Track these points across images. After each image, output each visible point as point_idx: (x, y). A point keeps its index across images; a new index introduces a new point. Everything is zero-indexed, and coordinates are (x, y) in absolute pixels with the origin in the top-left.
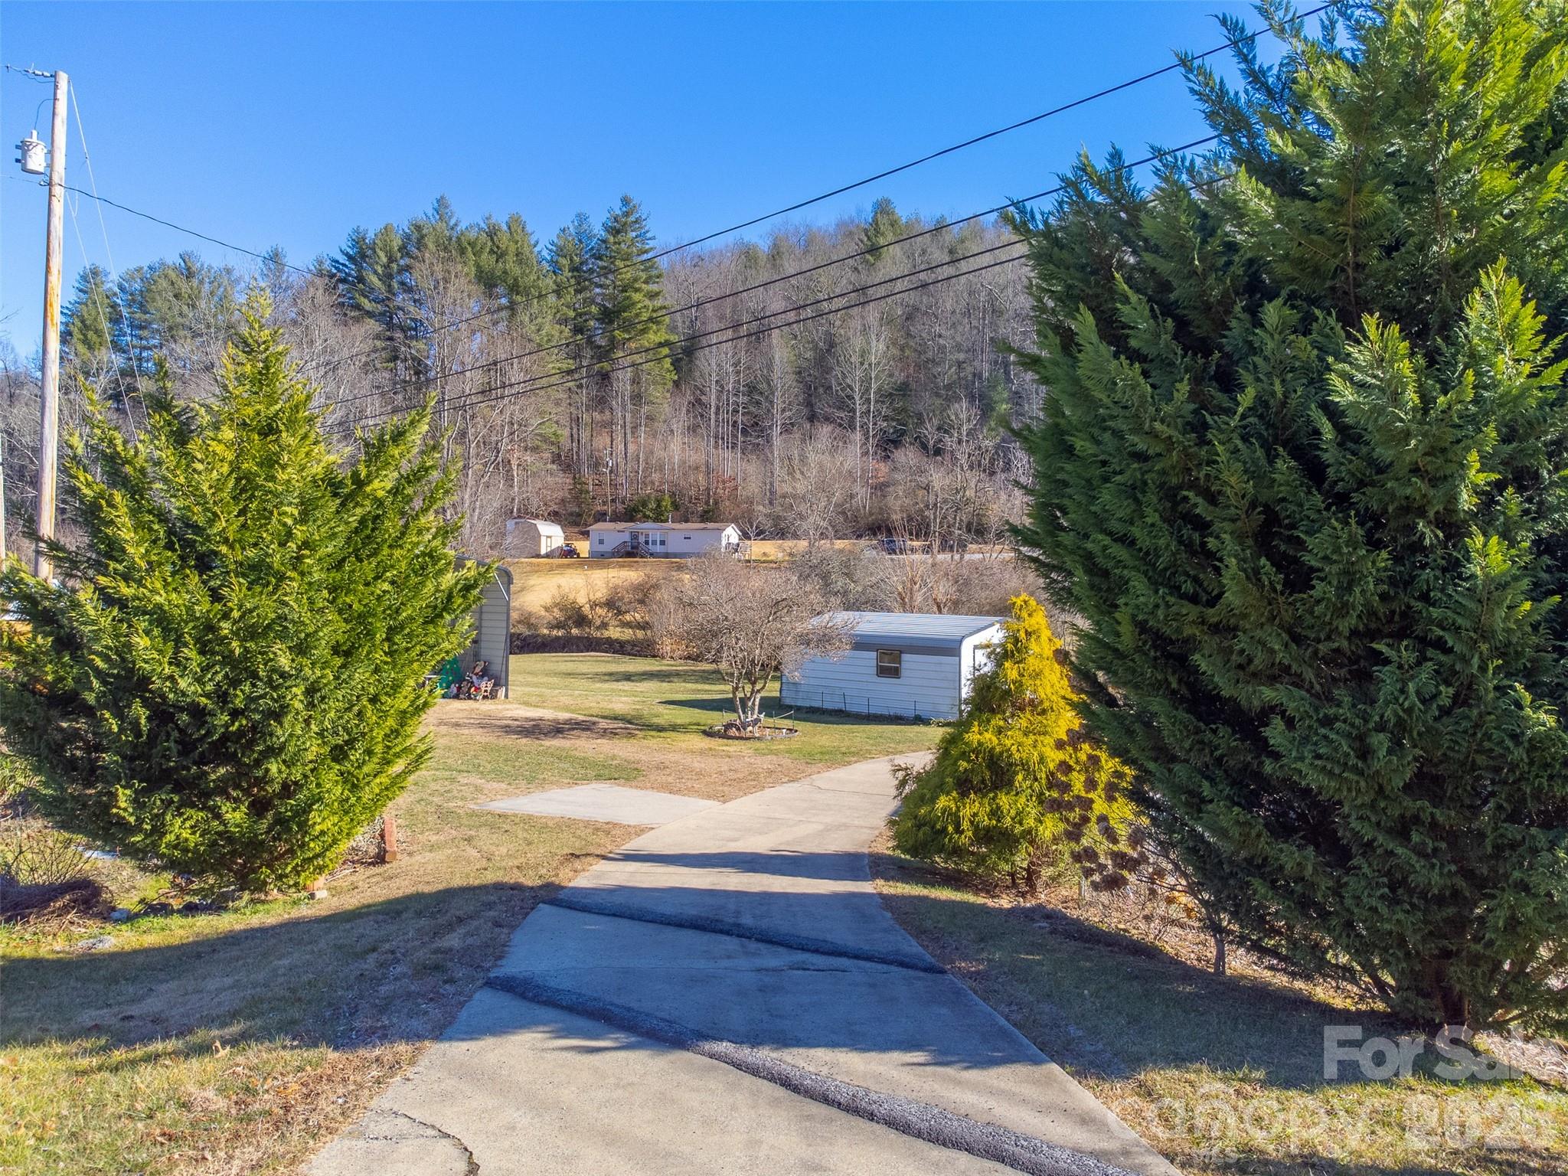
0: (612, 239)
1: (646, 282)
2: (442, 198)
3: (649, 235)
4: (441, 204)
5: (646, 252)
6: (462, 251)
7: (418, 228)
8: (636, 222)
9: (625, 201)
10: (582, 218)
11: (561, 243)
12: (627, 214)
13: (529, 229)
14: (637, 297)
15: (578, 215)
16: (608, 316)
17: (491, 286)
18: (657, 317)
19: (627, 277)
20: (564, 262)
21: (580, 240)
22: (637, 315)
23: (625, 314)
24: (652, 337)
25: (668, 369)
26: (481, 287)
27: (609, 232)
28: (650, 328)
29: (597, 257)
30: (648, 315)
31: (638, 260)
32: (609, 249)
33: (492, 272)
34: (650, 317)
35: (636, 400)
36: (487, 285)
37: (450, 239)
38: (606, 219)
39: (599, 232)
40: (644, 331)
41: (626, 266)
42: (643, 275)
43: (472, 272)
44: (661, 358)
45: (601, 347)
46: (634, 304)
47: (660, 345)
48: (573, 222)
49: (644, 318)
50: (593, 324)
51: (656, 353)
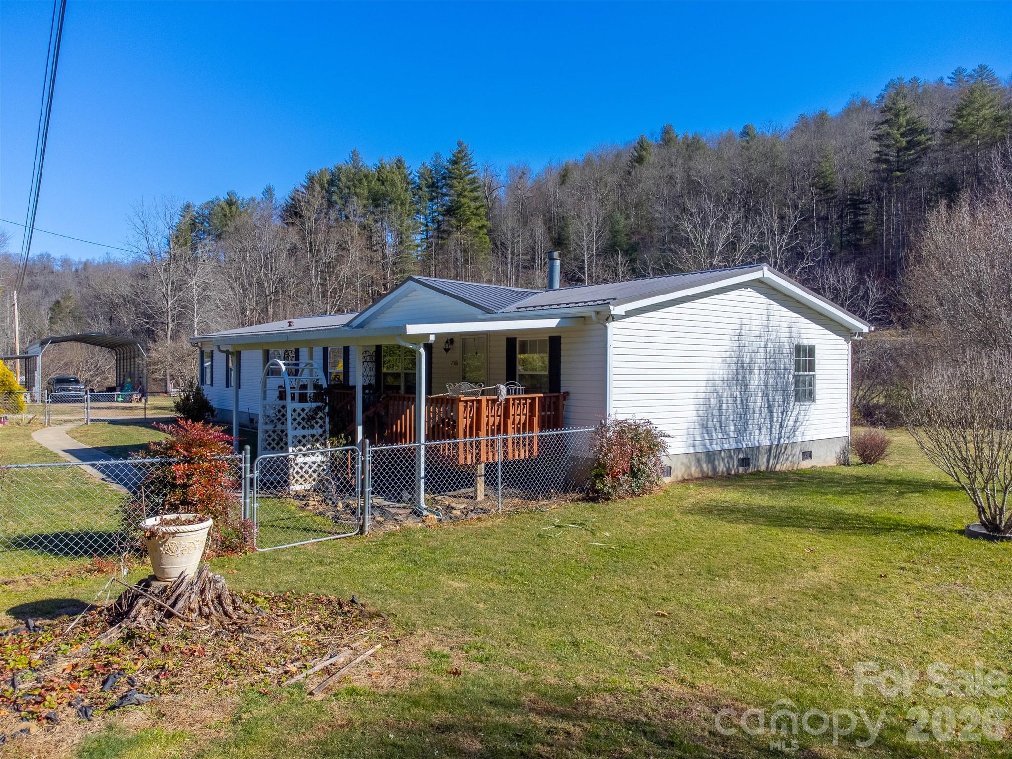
0: (451, 167)
1: (472, 191)
2: (355, 151)
3: (473, 163)
4: (354, 153)
5: (471, 173)
6: (360, 181)
7: (339, 169)
8: (465, 156)
9: (460, 144)
10: (437, 156)
11: (422, 171)
12: (459, 152)
13: (406, 165)
14: (463, 200)
15: (435, 154)
16: (450, 211)
17: (376, 200)
18: (478, 212)
19: (459, 189)
20: (424, 182)
21: (436, 169)
22: (464, 211)
23: (457, 211)
24: (475, 223)
25: (485, 242)
26: (370, 201)
27: (450, 163)
28: (472, 218)
29: (444, 178)
30: (471, 211)
31: (467, 178)
32: (450, 172)
33: (377, 192)
34: (472, 212)
35: (466, 261)
36: (374, 200)
37: (355, 174)
38: (450, 156)
39: (446, 163)
40: (468, 220)
41: (459, 183)
42: (469, 187)
43: (366, 193)
44: (481, 236)
45: (444, 231)
46: (463, 205)
47: (480, 228)
48: (432, 158)
49: (468, 213)
50: (440, 218)
51: (478, 233)
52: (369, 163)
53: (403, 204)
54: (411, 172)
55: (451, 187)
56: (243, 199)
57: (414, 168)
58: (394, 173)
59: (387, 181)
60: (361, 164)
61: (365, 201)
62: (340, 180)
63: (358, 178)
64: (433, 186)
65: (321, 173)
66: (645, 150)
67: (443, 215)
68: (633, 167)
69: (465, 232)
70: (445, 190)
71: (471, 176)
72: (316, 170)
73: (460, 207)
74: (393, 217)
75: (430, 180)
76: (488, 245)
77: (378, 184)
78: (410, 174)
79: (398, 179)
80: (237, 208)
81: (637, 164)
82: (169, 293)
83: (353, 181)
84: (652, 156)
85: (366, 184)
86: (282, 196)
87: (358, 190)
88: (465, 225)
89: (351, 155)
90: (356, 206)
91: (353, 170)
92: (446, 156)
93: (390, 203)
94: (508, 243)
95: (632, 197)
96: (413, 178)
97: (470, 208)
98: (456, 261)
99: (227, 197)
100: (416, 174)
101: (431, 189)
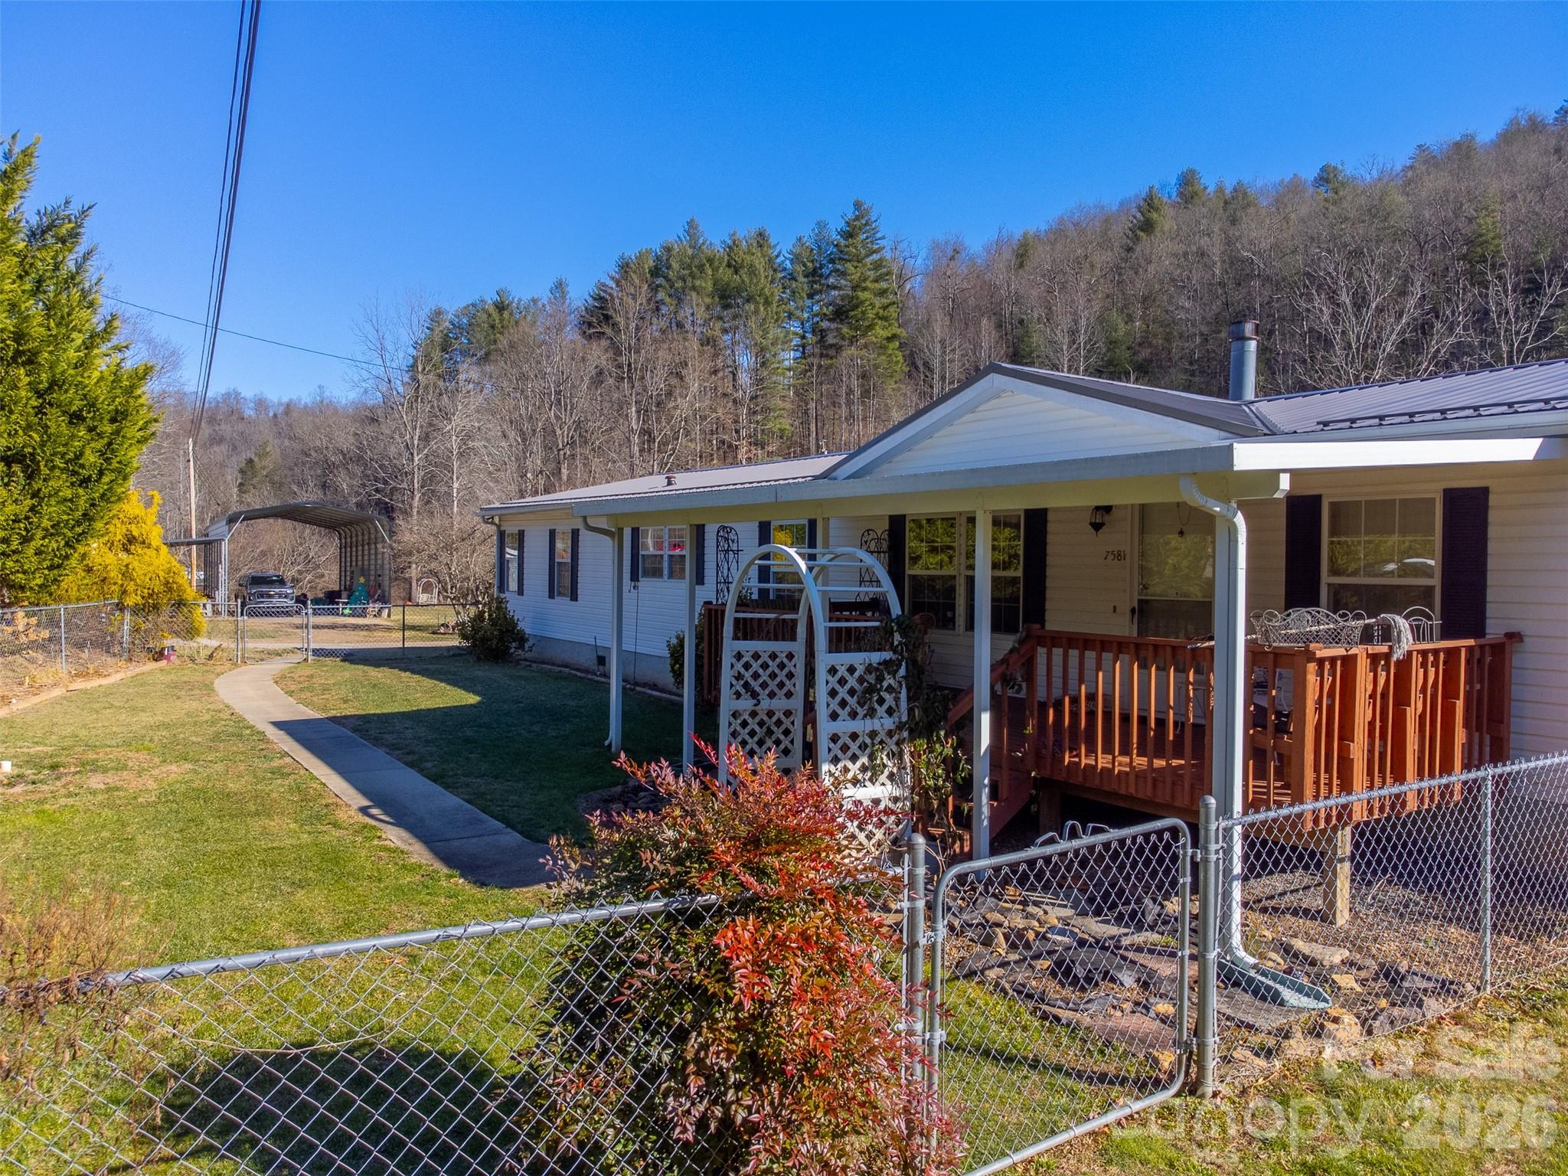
0: (843, 242)
1: (876, 281)
2: (692, 220)
3: (878, 235)
4: (692, 225)
5: (875, 252)
6: (701, 267)
7: (669, 250)
8: (866, 225)
9: (858, 205)
10: (821, 225)
11: (797, 250)
12: (857, 218)
13: (772, 241)
14: (863, 295)
15: (818, 223)
16: (840, 314)
17: (726, 297)
18: (886, 313)
19: (856, 277)
20: (800, 269)
21: (819, 247)
22: (863, 313)
23: (852, 313)
24: (880, 332)
25: (897, 362)
26: (717, 299)
27: (842, 236)
28: (876, 324)
29: (832, 261)
30: (874, 311)
31: (869, 260)
32: (841, 252)
33: (728, 284)
34: (877, 314)
35: (866, 393)
36: (722, 297)
37: (693, 257)
38: (841, 225)
39: (835, 237)
40: (871, 327)
41: (856, 267)
42: (872, 274)
43: (709, 286)
44: (890, 352)
45: (831, 346)
46: (862, 302)
47: (889, 339)
48: (813, 230)
49: (871, 315)
50: (825, 324)
51: (885, 348)
52: (715, 239)
53: (767, 303)
54: (780, 253)
55: (843, 274)
56: (520, 300)
57: (783, 245)
58: (753, 254)
59: (742, 266)
60: (701, 241)
61: (708, 300)
62: (669, 267)
63: (698, 263)
64: (814, 274)
65: (641, 256)
66: (1157, 210)
67: (830, 320)
68: (1137, 239)
69: (866, 346)
70: (831, 280)
71: (875, 257)
72: (631, 253)
73: (856, 307)
74: (752, 324)
75: (810, 265)
76: (901, 366)
77: (730, 271)
78: (777, 256)
79: (760, 263)
80: (511, 314)
81: (1142, 234)
82: (416, 442)
83: (689, 267)
84: (1167, 221)
85: (710, 272)
86: (580, 295)
87: (697, 283)
88: (863, 335)
89: (687, 228)
90: (696, 308)
91: (690, 252)
92: (836, 225)
93: (748, 301)
94: (936, 363)
95: (1139, 287)
96: (783, 262)
97: (874, 307)
98: (850, 392)
99: (496, 297)
100: (788, 255)
101: (810, 279)
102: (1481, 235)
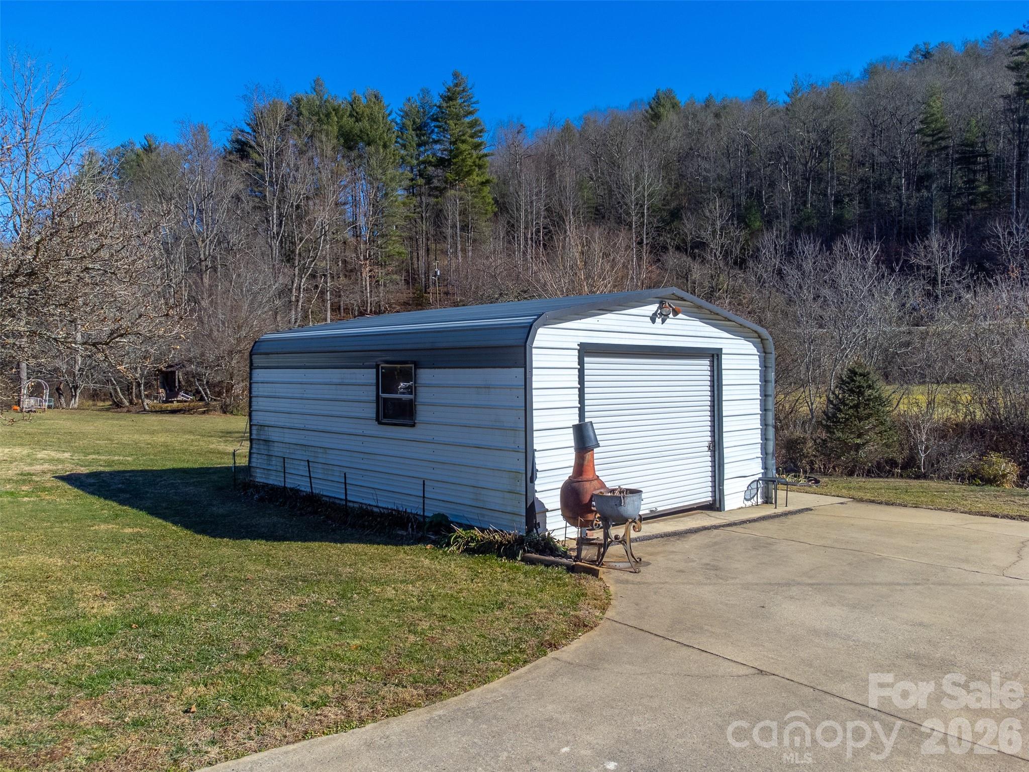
0: (445, 105)
1: (472, 137)
2: (318, 79)
3: (473, 100)
4: (317, 83)
5: (471, 113)
6: (328, 115)
7: (298, 101)
8: (463, 91)
9: (456, 75)
10: (425, 92)
11: (406, 109)
12: (456, 85)
13: (385, 102)
14: (463, 147)
15: (423, 90)
17: (349, 141)
18: (481, 162)
19: (457, 131)
20: (409, 123)
21: (423, 109)
22: (463, 160)
23: (454, 161)
24: (476, 178)
25: (489, 203)
26: (342, 142)
27: (444, 100)
28: (473, 171)
29: (435, 120)
30: (472, 160)
31: (467, 120)
32: (443, 112)
33: (351, 130)
34: (474, 162)
35: (465, 228)
36: (346, 140)
37: (320, 107)
38: (443, 90)
40: (469, 173)
41: (456, 125)
42: (469, 131)
43: (335, 130)
44: (484, 194)
45: (437, 187)
46: (461, 153)
47: (483, 184)
48: (418, 95)
49: (469, 162)
50: (431, 169)
51: (480, 190)
52: (339, 95)
53: (385, 146)
54: (391, 112)
56: (166, 146)
58: (371, 108)
59: (363, 116)
60: (326, 95)
61: (335, 141)
62: (299, 114)
63: (325, 112)
64: (420, 129)
65: (274, 107)
67: (436, 166)
69: (464, 189)
70: (435, 135)
71: (472, 117)
73: (457, 156)
74: (373, 163)
75: (417, 121)
76: (492, 208)
77: (352, 120)
78: (389, 115)
79: (379, 114)
83: (318, 114)
85: (335, 119)
87: (325, 127)
88: (463, 179)
89: (313, 85)
91: (317, 103)
92: (437, 91)
93: (369, 144)
96: (395, 118)
97: (472, 156)
98: (454, 226)
99: (144, 142)
100: (399, 112)
101: (418, 132)
102: (933, 115)
